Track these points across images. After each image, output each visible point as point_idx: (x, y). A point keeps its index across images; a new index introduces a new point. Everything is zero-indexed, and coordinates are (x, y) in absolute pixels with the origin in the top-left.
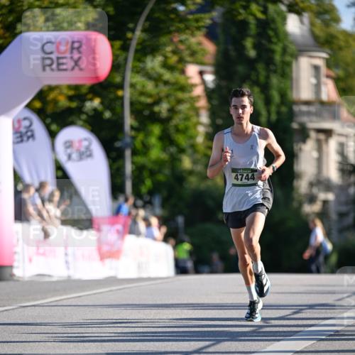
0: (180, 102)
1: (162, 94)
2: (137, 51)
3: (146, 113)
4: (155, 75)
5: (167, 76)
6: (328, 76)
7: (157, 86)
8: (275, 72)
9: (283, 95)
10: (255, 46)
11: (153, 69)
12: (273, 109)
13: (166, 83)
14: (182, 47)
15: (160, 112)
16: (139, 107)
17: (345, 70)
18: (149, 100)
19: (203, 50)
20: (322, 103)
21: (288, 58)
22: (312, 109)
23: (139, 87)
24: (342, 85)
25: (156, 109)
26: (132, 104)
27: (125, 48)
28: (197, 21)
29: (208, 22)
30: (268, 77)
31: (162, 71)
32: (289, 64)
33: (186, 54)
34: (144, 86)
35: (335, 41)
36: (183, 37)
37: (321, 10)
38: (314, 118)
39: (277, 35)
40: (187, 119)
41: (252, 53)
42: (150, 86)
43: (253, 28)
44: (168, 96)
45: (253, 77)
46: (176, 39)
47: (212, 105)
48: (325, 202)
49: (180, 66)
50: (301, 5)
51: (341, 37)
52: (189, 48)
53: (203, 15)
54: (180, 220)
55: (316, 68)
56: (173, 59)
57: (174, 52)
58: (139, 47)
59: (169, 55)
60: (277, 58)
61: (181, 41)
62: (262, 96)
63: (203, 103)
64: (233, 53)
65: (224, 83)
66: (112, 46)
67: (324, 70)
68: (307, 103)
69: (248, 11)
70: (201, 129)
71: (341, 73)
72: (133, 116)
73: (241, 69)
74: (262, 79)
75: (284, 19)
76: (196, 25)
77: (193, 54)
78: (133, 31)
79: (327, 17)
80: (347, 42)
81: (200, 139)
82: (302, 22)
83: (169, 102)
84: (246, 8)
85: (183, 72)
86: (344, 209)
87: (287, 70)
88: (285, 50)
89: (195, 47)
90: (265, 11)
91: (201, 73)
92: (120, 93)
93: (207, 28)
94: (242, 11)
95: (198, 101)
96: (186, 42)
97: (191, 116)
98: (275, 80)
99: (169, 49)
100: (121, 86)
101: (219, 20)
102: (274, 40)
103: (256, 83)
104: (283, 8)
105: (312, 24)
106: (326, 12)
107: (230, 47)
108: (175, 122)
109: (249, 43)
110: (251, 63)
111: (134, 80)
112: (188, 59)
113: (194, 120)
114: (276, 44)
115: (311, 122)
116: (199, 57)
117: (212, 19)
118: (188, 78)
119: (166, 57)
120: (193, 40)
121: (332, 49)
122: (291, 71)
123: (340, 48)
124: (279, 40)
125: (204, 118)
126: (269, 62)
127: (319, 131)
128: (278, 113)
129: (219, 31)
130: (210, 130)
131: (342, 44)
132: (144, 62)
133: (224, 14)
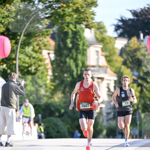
0: (39, 66)
1: (32, 63)
2: (21, 44)
3: (26, 70)
4: (29, 55)
5: (34, 55)
6: (102, 55)
7: (30, 59)
8: (80, 53)
9: (83, 63)
10: (71, 43)
11: (28, 52)
12: (79, 69)
13: (34, 58)
14: (40, 43)
15: (31, 70)
16: (22, 68)
17: (109, 52)
18: (27, 65)
19: (50, 44)
20: (100, 66)
21: (85, 48)
22: (95, 69)
23: (22, 60)
24: (108, 59)
25: (30, 69)
26: (19, 67)
27: (16, 43)
28: (47, 32)
29: (52, 32)
30: (77, 55)
31: (32, 53)
32: (86, 50)
33: (42, 46)
34: (24, 59)
35: (105, 40)
36: (41, 39)
37: (99, 27)
38: (96, 73)
39: (80, 38)
40: (42, 73)
41: (70, 45)
42: (27, 59)
43: (70, 35)
44: (35, 63)
45: (71, 55)
46: (38, 40)
47: (53, 67)
48: (101, 108)
49: (40, 51)
50: (91, 25)
51: (108, 38)
52: (43, 43)
53: (49, 29)
54: (40, 116)
55: (97, 52)
56: (37, 48)
57: (37, 45)
58: (22, 43)
59: (35, 46)
60: (81, 47)
61: (40, 40)
62: (74, 63)
63: (49, 66)
64: (62, 45)
65: (58, 58)
66: (11, 42)
67: (100, 52)
68: (93, 66)
69: (69, 27)
70: (49, 77)
71: (107, 54)
72: (20, 72)
73: (65, 52)
74: (74, 56)
75: (84, 31)
76: (46, 33)
77: (45, 46)
78: (20, 36)
79: (102, 30)
80: (110, 40)
81: (48, 82)
82: (91, 32)
83: (35, 66)
84: (68, 26)
85: (41, 53)
86: (109, 111)
87: (85, 52)
88: (84, 44)
89: (46, 43)
90: (75, 28)
91: (49, 54)
92: (14, 62)
93: (51, 34)
94: (66, 28)
95: (47, 66)
96: (42, 41)
97: (45, 72)
98: (80, 57)
99: (35, 43)
100: (15, 59)
101: (56, 32)
102: (79, 40)
103: (72, 58)
104: (83, 26)
105: (95, 33)
106: (101, 28)
107: (61, 43)
108: (37, 74)
109: (69, 41)
110: (70, 50)
111: (20, 57)
112: (43, 48)
113: (46, 73)
114: (80, 41)
115: (95, 74)
116: (48, 47)
117: (53, 31)
118: (43, 56)
119: (34, 47)
120: (45, 40)
121: (104, 43)
122: (87, 53)
123: (107, 43)
124: (81, 40)
125: (50, 73)
126: (77, 49)
127: (98, 78)
128: (81, 70)
129: (56, 36)
130: (52, 78)
131: (108, 41)
132: (25, 49)
133: (58, 29)
